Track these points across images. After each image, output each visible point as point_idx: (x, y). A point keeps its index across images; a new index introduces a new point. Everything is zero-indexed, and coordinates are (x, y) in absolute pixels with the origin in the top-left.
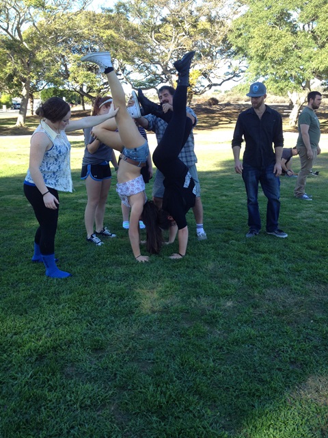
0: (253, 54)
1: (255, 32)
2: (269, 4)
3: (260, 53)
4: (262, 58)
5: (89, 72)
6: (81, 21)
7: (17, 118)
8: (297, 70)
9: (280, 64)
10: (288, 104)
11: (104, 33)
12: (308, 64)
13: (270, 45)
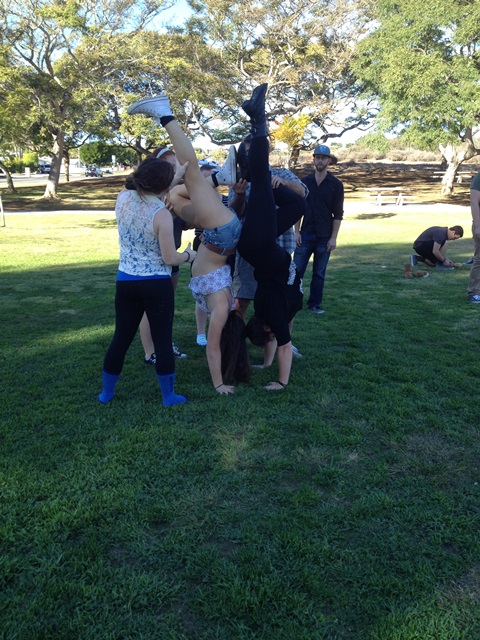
0: (387, 90)
1: (390, 58)
2: (410, 18)
3: (398, 88)
4: (401, 96)
5: (150, 119)
6: (137, 46)
7: (45, 186)
8: (452, 112)
9: (427, 105)
10: (440, 163)
11: (170, 62)
12: (468, 104)
13: (413, 77)
